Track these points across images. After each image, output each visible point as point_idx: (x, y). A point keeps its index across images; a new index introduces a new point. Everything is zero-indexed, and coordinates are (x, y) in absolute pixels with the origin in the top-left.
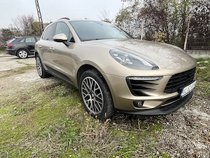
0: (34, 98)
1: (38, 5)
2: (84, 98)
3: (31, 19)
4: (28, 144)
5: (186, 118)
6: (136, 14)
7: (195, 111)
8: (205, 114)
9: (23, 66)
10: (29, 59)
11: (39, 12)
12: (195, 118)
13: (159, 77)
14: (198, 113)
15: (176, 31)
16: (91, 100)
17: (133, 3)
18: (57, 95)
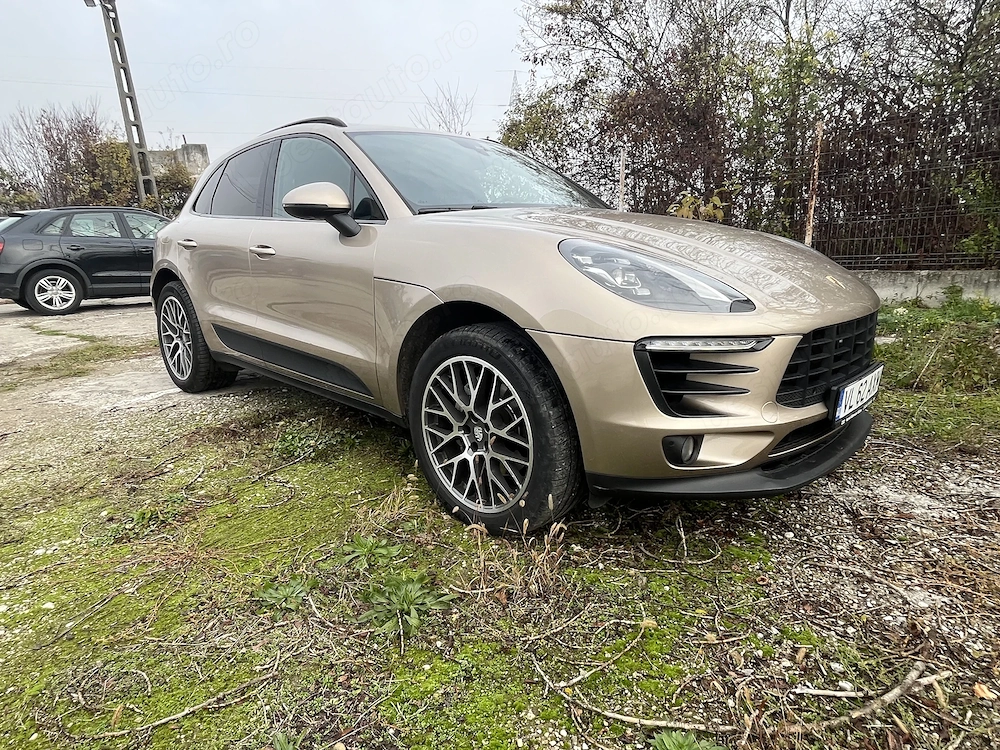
0: (184, 472)
1: (122, 66)
2: (431, 451)
3: (85, 130)
4: (228, 640)
5: (854, 515)
6: (591, 117)
7: (883, 489)
8: (925, 500)
9: (69, 344)
10: (88, 316)
11: (128, 96)
12: (889, 514)
13: (758, 338)
14: (900, 498)
15: (768, 191)
16: (468, 455)
17: (576, 71)
18: (288, 456)
